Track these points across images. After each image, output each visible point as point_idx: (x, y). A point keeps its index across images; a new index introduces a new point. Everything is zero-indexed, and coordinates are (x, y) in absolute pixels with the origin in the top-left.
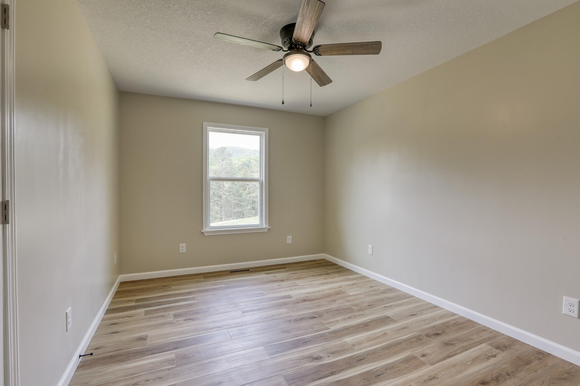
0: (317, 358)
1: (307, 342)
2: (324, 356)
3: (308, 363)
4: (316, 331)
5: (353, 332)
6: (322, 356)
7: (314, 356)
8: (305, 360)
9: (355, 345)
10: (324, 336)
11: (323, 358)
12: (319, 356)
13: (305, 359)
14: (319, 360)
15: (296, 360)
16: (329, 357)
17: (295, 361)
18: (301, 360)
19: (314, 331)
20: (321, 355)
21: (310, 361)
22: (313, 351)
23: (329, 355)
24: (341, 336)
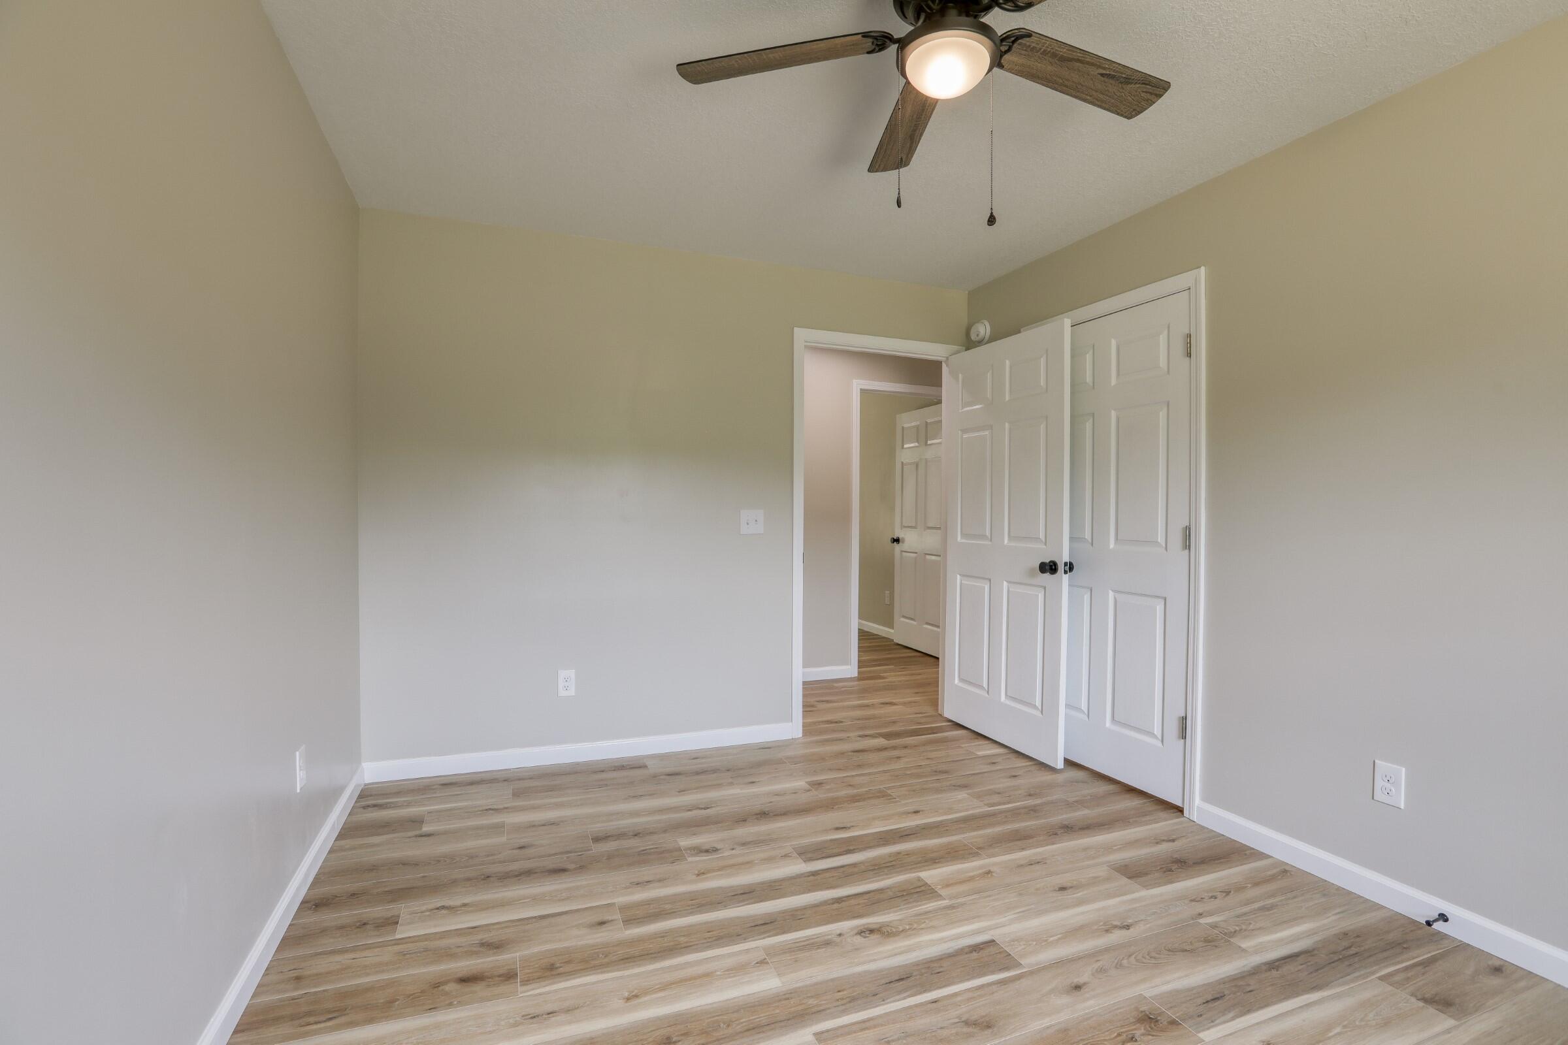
0: (872, 931)
1: (898, 980)
2: (853, 936)
3: (894, 921)
4: (868, 1024)
5: (737, 1011)
6: (859, 937)
7: (878, 936)
8: (900, 927)
9: (757, 963)
10: (842, 999)
11: (856, 931)
12: (865, 937)
13: (901, 929)
14: (866, 927)
15: (922, 929)
16: (840, 935)
17: (923, 926)
18: (911, 928)
19: (875, 1026)
20: (859, 940)
21: (887, 925)
22: (881, 949)
23: (838, 940)
24: (787, 996)
